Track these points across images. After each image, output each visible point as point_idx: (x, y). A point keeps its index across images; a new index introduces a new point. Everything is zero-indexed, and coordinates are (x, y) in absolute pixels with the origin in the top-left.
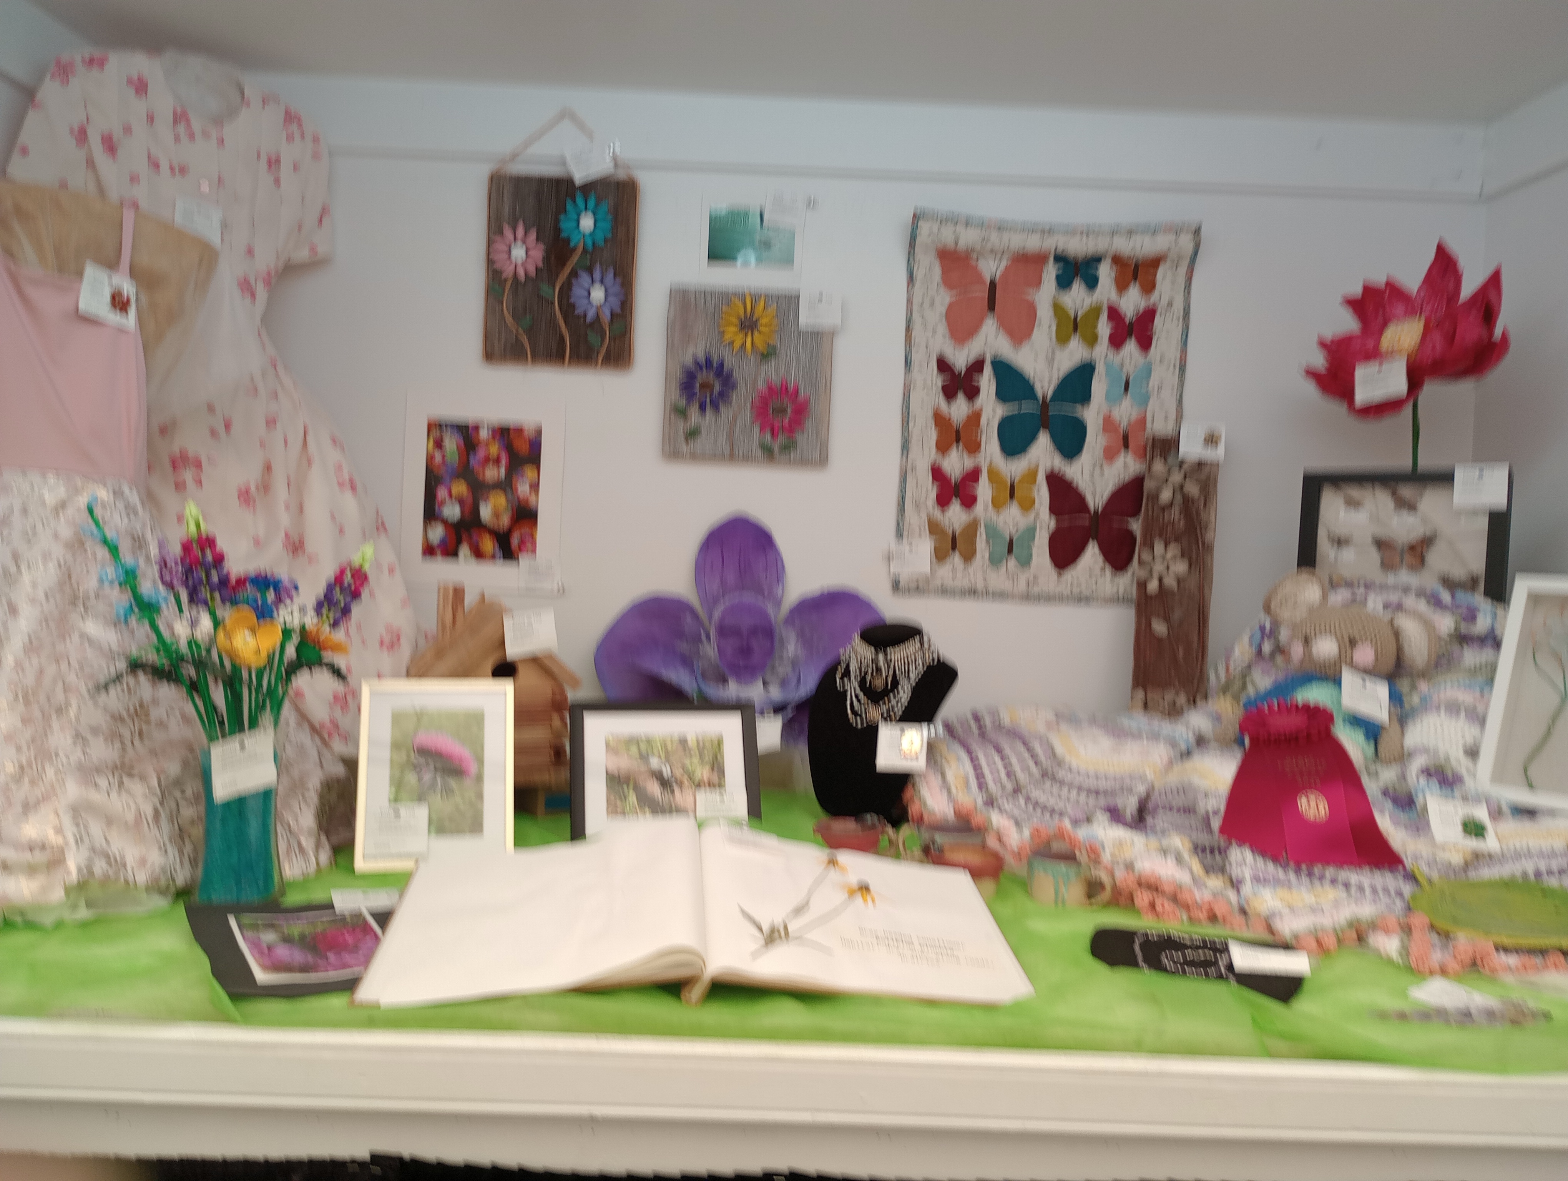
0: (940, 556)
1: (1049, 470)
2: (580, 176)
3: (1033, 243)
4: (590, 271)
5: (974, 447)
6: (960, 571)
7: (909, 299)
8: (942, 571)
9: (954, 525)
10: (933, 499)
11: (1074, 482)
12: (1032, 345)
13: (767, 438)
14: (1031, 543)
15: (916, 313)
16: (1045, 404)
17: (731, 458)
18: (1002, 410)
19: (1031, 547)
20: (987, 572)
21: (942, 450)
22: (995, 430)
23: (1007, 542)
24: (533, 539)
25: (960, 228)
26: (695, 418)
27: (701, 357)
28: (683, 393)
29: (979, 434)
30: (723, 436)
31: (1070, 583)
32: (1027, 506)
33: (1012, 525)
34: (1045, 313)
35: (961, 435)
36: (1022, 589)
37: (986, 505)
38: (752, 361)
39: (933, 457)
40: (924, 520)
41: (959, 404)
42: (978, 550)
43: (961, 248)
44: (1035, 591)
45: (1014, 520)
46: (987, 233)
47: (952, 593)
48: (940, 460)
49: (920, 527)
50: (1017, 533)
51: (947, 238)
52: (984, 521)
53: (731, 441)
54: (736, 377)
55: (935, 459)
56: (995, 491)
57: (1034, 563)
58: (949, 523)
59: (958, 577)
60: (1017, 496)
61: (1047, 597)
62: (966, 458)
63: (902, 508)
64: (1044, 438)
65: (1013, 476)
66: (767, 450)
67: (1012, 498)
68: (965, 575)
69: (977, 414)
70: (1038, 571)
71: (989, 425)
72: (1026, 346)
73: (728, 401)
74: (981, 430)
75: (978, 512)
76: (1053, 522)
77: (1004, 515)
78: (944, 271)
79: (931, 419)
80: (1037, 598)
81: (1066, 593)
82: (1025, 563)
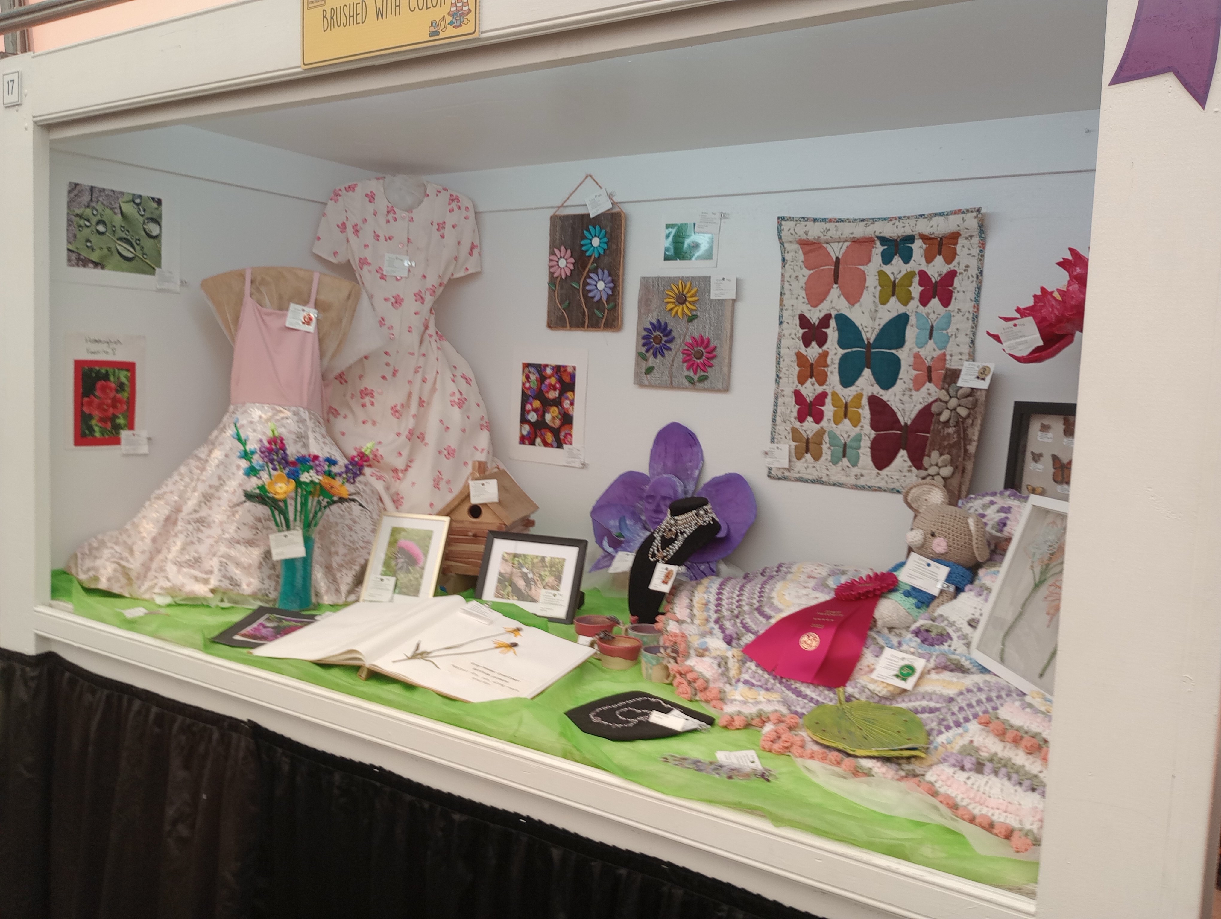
0: (798, 455)
1: (870, 394)
2: (592, 213)
5: (822, 380)
6: (811, 465)
7: (782, 275)
8: (800, 465)
9: (808, 432)
10: (795, 414)
11: (889, 403)
12: (861, 306)
13: (691, 373)
14: (859, 448)
15: (786, 285)
16: (869, 346)
17: (671, 386)
18: (841, 352)
19: (859, 451)
20: (829, 467)
21: (802, 380)
22: (837, 366)
23: (842, 446)
24: (571, 435)
25: (810, 224)
26: (651, 361)
27: (655, 322)
28: (644, 345)
29: (826, 369)
30: (666, 372)
31: (886, 477)
32: (856, 422)
33: (845, 436)
34: (872, 281)
35: (814, 370)
36: (852, 480)
37: (829, 420)
38: (684, 322)
39: (796, 385)
40: (789, 429)
41: (813, 348)
42: (824, 452)
43: (811, 237)
44: (862, 482)
45: (847, 432)
46: (828, 225)
47: (806, 481)
48: (799, 387)
49: (786, 433)
50: (849, 440)
51: (800, 230)
52: (827, 430)
53: (671, 375)
54: (674, 334)
55: (797, 386)
56: (835, 409)
57: (860, 463)
58: (805, 431)
59: (810, 470)
60: (849, 414)
61: (869, 487)
62: (817, 386)
63: (774, 421)
64: (867, 373)
65: (847, 397)
66: (691, 381)
67: (845, 416)
68: (814, 469)
69: (825, 355)
70: (864, 468)
71: (832, 363)
72: (857, 305)
73: (669, 349)
74: (827, 366)
75: (824, 423)
76: (873, 434)
77: (840, 426)
78: (805, 254)
79: (794, 358)
80: (863, 488)
81: (882, 484)
82: (854, 463)
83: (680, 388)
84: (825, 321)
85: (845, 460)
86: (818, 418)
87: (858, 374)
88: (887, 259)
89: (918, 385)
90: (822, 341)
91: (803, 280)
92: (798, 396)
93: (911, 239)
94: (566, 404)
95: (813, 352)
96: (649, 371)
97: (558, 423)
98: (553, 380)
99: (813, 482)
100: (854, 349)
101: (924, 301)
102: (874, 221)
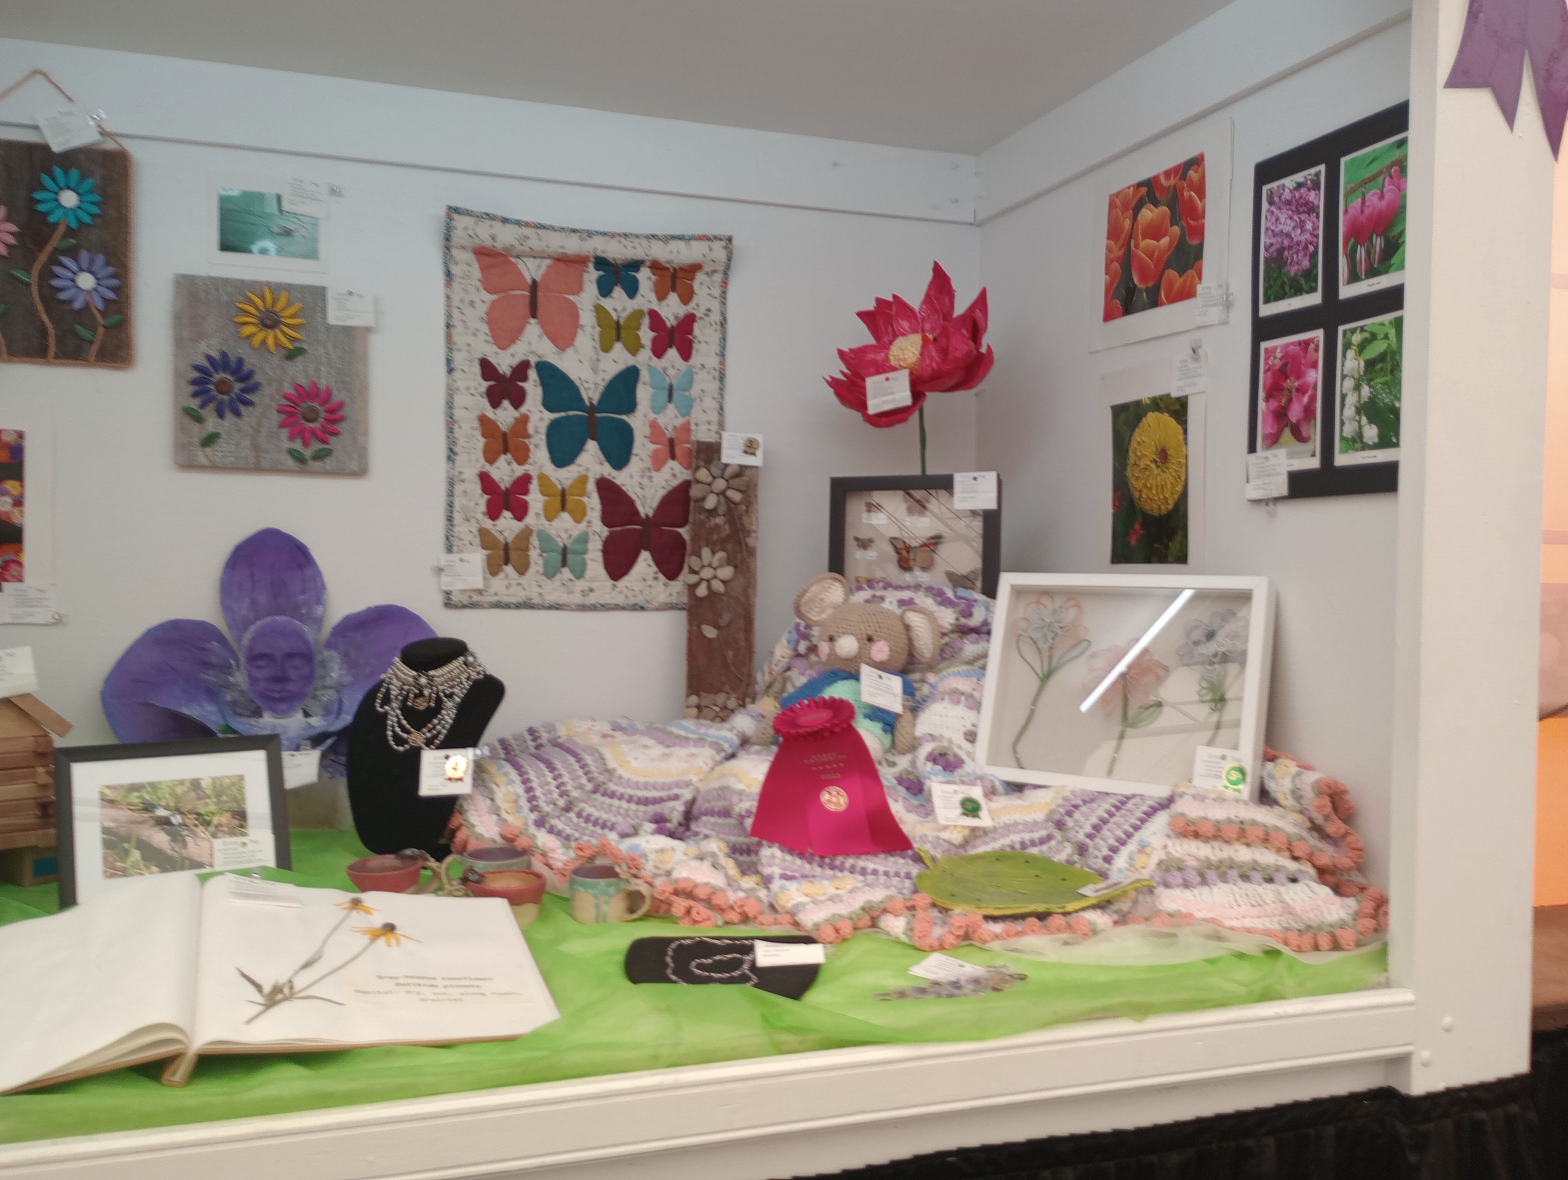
0: (493, 568)
1: (598, 476)
2: (57, 145)
3: (573, 246)
4: (74, 255)
5: (522, 457)
6: (514, 582)
7: (448, 297)
8: (498, 584)
9: (506, 534)
10: (483, 508)
11: (624, 488)
12: (576, 351)
13: (298, 445)
14: (585, 552)
15: (456, 313)
16: (592, 409)
17: (257, 468)
18: (549, 416)
19: (585, 556)
20: (542, 583)
21: (491, 457)
22: (543, 437)
23: (560, 551)
24: (20, 564)
25: (498, 225)
26: (212, 423)
27: (215, 355)
28: (195, 395)
29: (526, 441)
30: (246, 443)
31: (625, 590)
32: (579, 515)
33: (565, 536)
34: (587, 318)
35: (510, 442)
36: (577, 599)
37: (537, 514)
38: (276, 360)
39: (481, 464)
40: (475, 530)
41: (505, 409)
42: (532, 561)
43: (499, 245)
44: (591, 599)
45: (566, 531)
46: (526, 231)
47: (508, 606)
48: (488, 468)
49: (470, 537)
50: (571, 541)
51: (484, 233)
52: (535, 529)
53: (256, 448)
54: (258, 378)
55: (483, 466)
56: (547, 498)
57: (589, 574)
58: (501, 532)
59: (514, 590)
60: (569, 505)
61: (603, 606)
62: (515, 466)
63: (450, 519)
64: (592, 446)
65: (563, 481)
66: (300, 459)
67: (563, 507)
68: (520, 587)
69: (523, 420)
70: (593, 580)
71: (537, 432)
72: (570, 351)
73: (249, 403)
74: (528, 436)
75: (530, 520)
76: (605, 531)
77: (556, 523)
78: (483, 269)
79: (476, 424)
80: (593, 608)
81: (620, 600)
82: (579, 574)
83: (276, 469)
84: (521, 370)
85: (566, 573)
86: (520, 512)
87: (579, 448)
88: (605, 290)
89: (658, 463)
90: (518, 399)
91: (482, 309)
92: (486, 482)
93: (635, 265)
94: (4, 504)
95: (505, 415)
96: (209, 440)
99: (518, 606)
100: (571, 413)
101: (659, 351)
102: (590, 234)
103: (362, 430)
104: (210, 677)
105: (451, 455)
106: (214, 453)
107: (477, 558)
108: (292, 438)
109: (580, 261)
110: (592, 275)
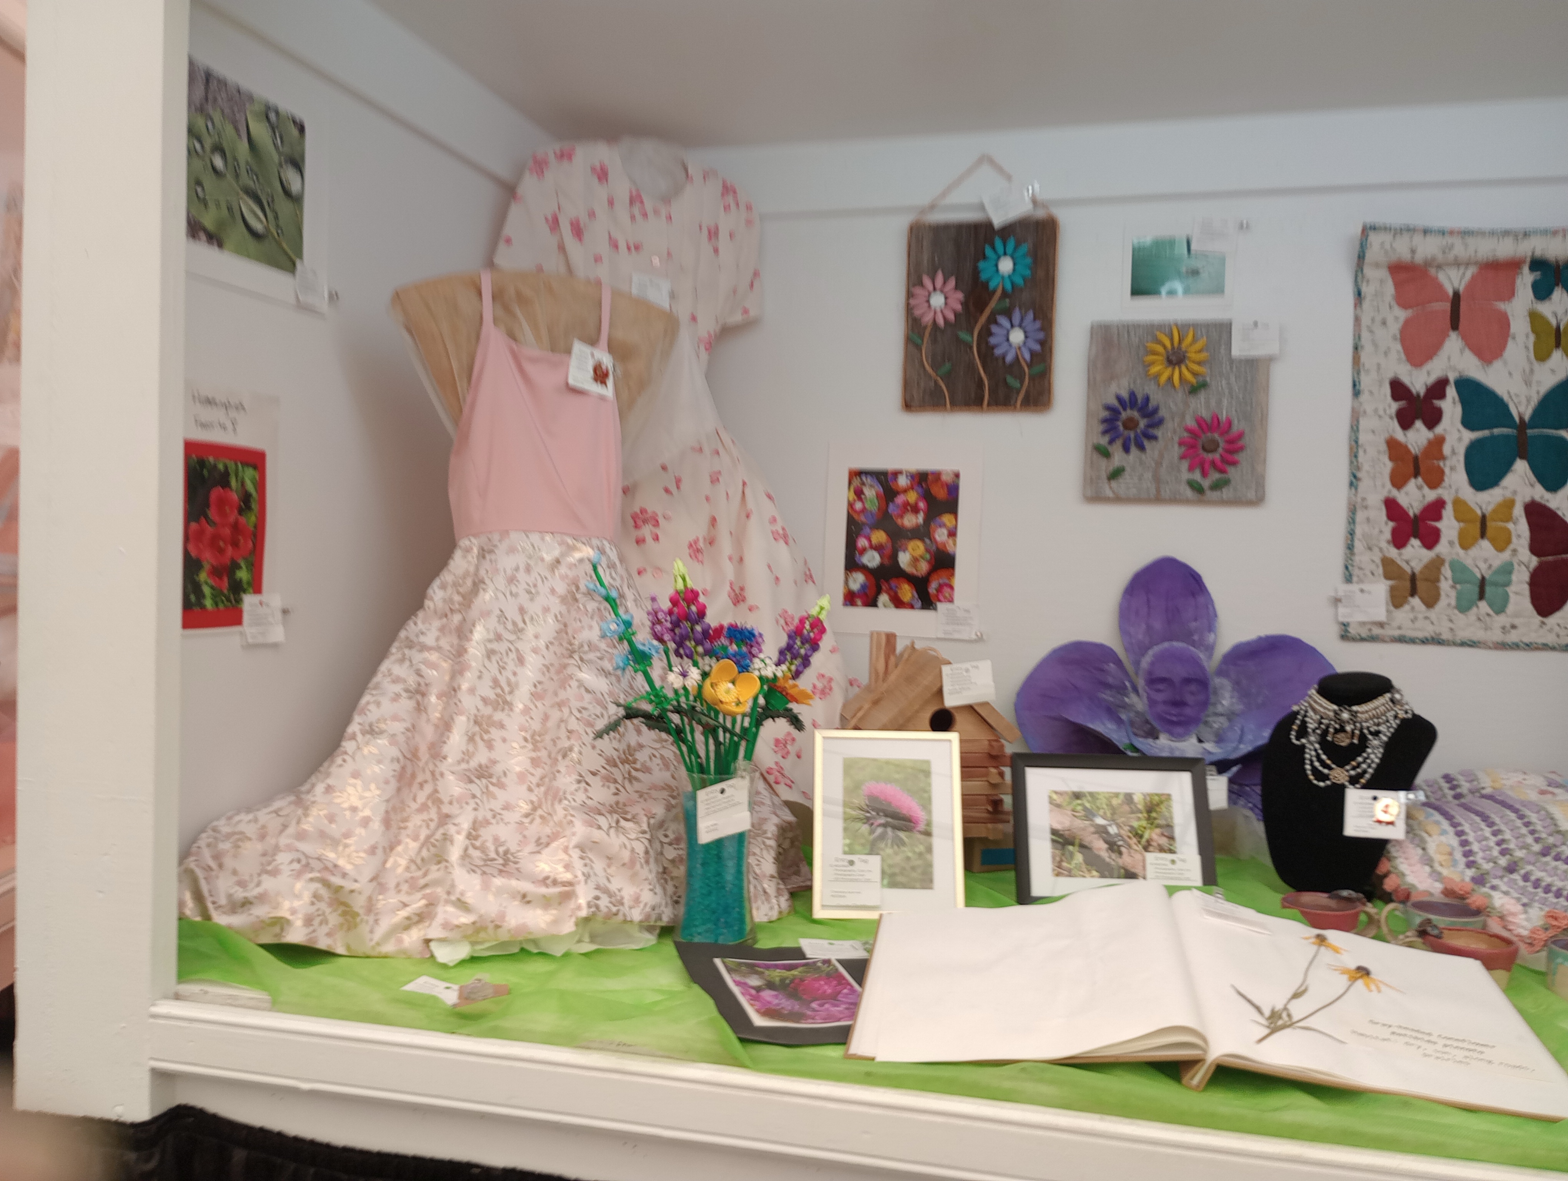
0: (1397, 600)
1: (1528, 499)
2: (998, 220)
3: (1505, 250)
4: (1008, 314)
5: (1435, 479)
6: (1420, 616)
7: (1357, 320)
8: (1402, 616)
9: (1413, 564)
10: (1388, 535)
11: (1560, 513)
12: (1505, 363)
13: (1197, 476)
14: (1508, 583)
15: (1365, 334)
16: (1523, 426)
17: (1158, 499)
18: (1469, 436)
19: (1507, 589)
20: (1453, 617)
21: (1398, 481)
22: (1462, 458)
23: (1478, 583)
24: (951, 587)
25: (1418, 237)
26: (1118, 457)
27: (1125, 394)
28: (1105, 432)
29: (1441, 464)
30: (1148, 475)
31: (1557, 628)
32: (1502, 542)
33: (1483, 566)
34: (1520, 326)
35: (1421, 465)
36: (1496, 636)
37: (1451, 543)
38: (1180, 395)
39: (1387, 490)
40: (1377, 559)
41: (1418, 430)
42: (1442, 593)
43: (1417, 258)
44: (1513, 637)
45: (1486, 561)
46: (1449, 240)
47: (1412, 641)
48: (1395, 493)
49: (1373, 567)
50: (1490, 572)
51: (1402, 249)
52: (1448, 559)
53: (1157, 479)
54: (1163, 412)
55: (1390, 492)
56: (1462, 524)
57: (1511, 608)
58: (1407, 562)
59: (1420, 624)
60: (1490, 532)
61: (1527, 645)
62: (1426, 490)
63: (1350, 547)
64: (1521, 467)
65: (1484, 507)
66: (1198, 489)
67: (1483, 535)
68: (1428, 622)
69: (1439, 441)
70: (1517, 615)
71: (1454, 452)
72: (1498, 364)
73: (1154, 438)
74: (1443, 458)
75: (1442, 548)
76: (1534, 561)
77: (1474, 552)
78: (1397, 285)
79: (1384, 447)
80: (1515, 646)
81: (1550, 639)
82: (1500, 608)
83: (1175, 500)
84: (1438, 389)
85: (1483, 606)
86: (1431, 539)
87: (1504, 469)
88: (1542, 293)
90: (1433, 418)
91: (1395, 328)
92: (1392, 508)
94: (941, 535)
95: (1417, 437)
96: (1115, 474)
97: (924, 567)
98: (912, 497)
99: (1424, 641)
100: (1497, 431)
102: (1526, 234)
103: (1260, 457)
104: (1107, 696)
105: (1354, 481)
106: (1120, 486)
107: (1380, 589)
108: (1191, 469)
109: (1513, 266)
110: (1526, 279)
